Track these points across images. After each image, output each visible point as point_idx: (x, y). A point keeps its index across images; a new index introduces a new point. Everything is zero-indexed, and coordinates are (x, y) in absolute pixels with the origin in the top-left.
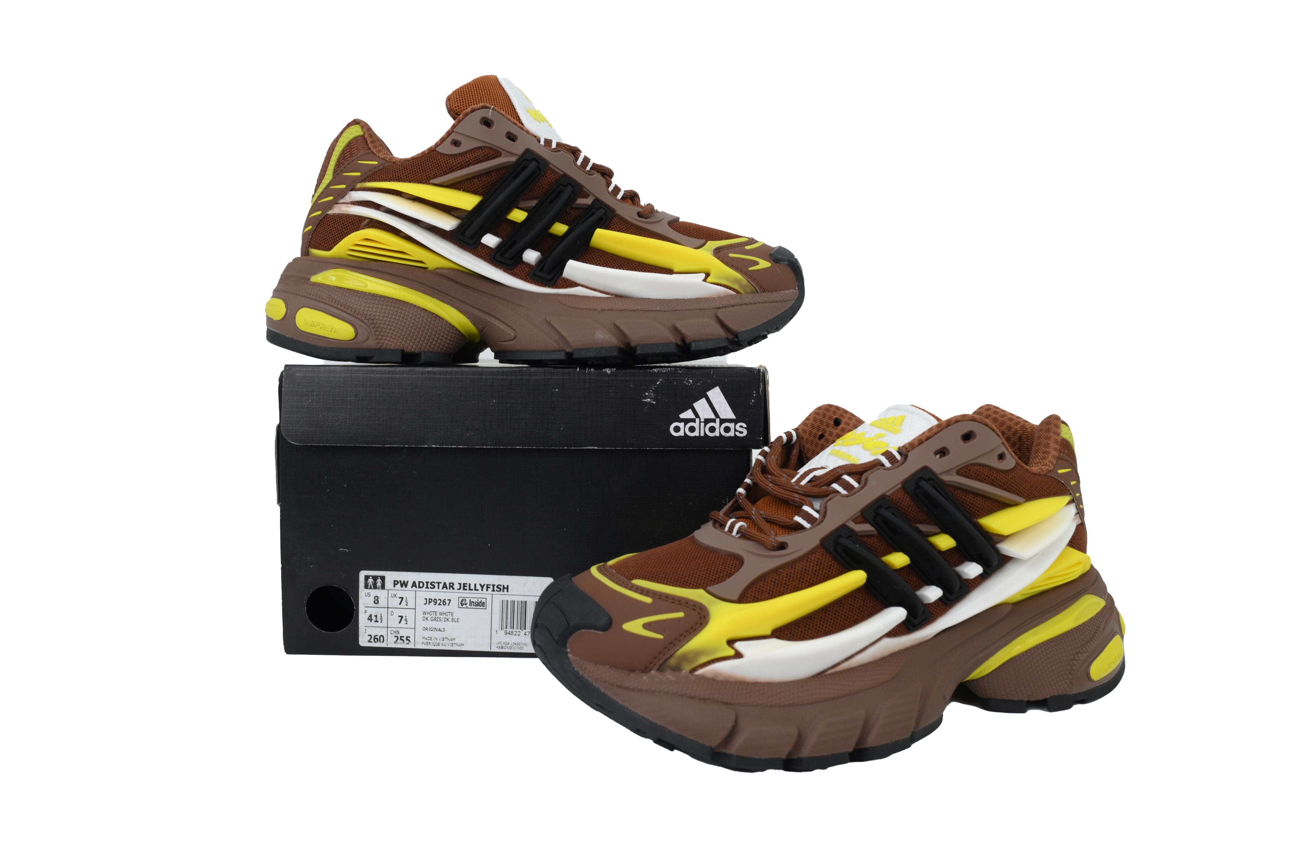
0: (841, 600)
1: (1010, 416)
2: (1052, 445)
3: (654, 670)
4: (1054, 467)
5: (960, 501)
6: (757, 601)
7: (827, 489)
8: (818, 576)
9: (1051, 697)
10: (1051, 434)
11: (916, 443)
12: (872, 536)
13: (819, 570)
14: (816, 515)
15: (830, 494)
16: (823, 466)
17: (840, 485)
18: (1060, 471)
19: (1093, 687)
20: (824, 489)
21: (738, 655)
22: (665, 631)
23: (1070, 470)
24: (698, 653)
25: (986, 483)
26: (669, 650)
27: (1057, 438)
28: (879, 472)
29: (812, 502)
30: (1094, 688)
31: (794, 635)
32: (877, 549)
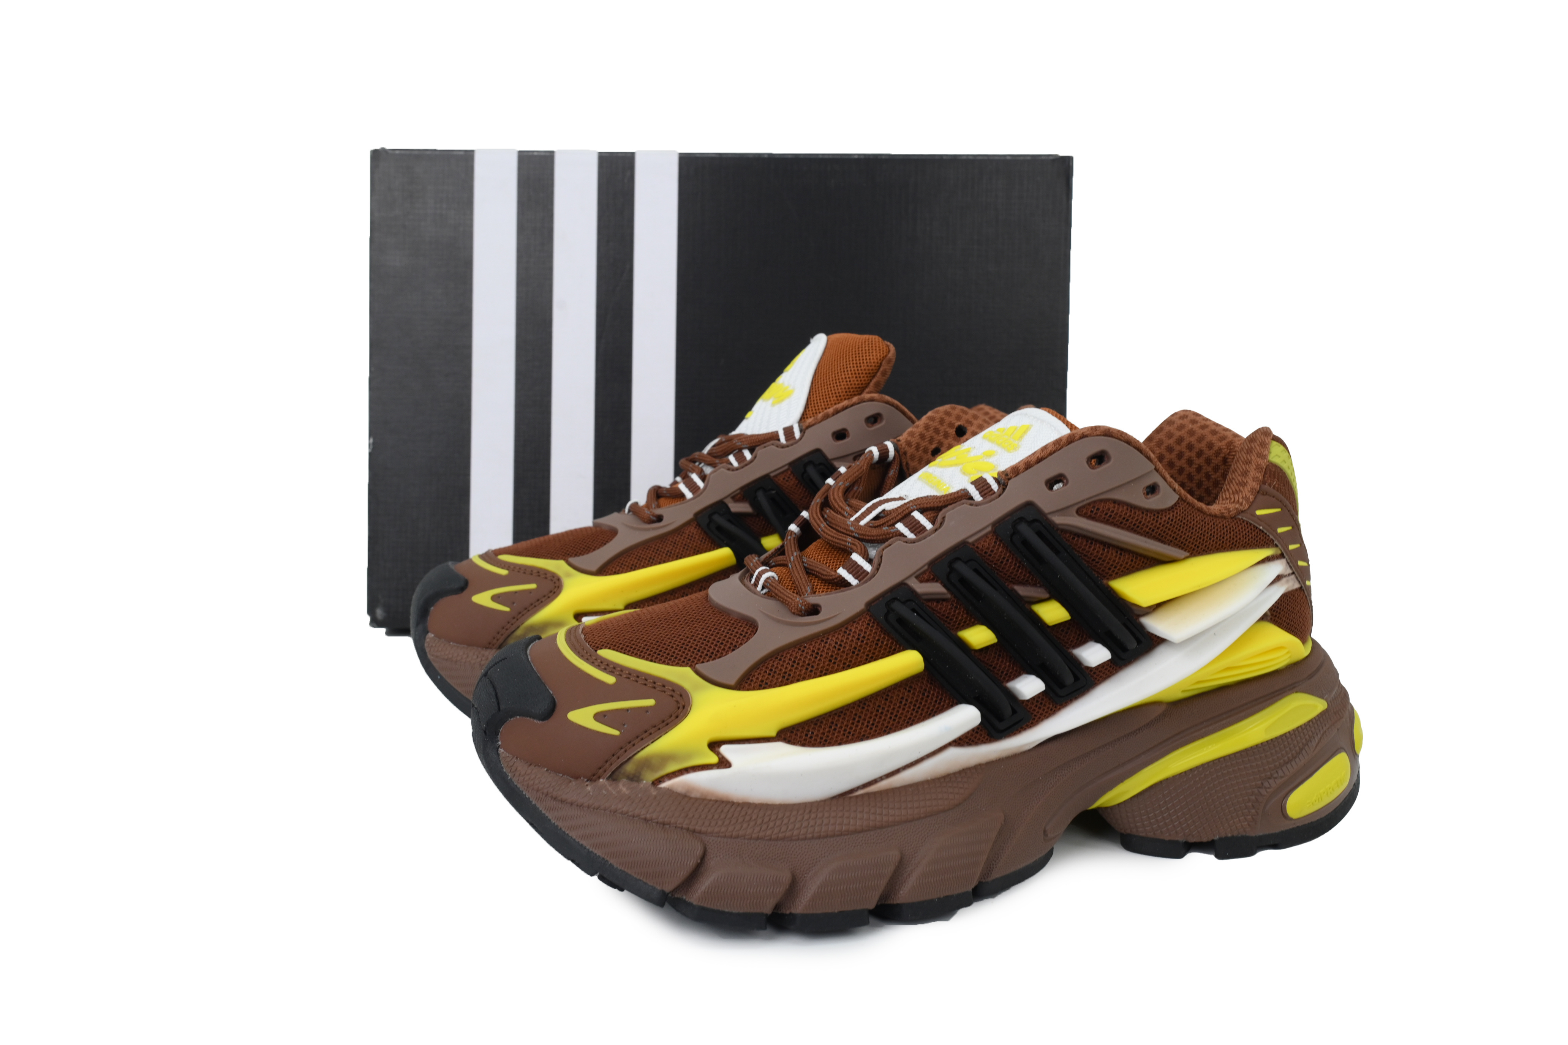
0: (889, 691)
1: (1213, 427)
2: (1253, 472)
3: (603, 779)
4: (1250, 506)
5: (1082, 553)
6: (764, 688)
7: (889, 531)
8: (858, 655)
9: (1221, 839)
10: (1253, 457)
11: (1022, 467)
12: (944, 600)
13: (861, 646)
14: (867, 567)
15: (890, 538)
16: (902, 496)
17: (906, 525)
18: (1259, 512)
19: (1291, 827)
20: (884, 531)
21: (724, 763)
22: (624, 725)
23: (1279, 510)
24: (665, 758)
25: (1123, 528)
26: (626, 751)
27: (1260, 461)
28: (963, 507)
29: (868, 548)
30: (1293, 829)
31: (811, 737)
32: (951, 620)
